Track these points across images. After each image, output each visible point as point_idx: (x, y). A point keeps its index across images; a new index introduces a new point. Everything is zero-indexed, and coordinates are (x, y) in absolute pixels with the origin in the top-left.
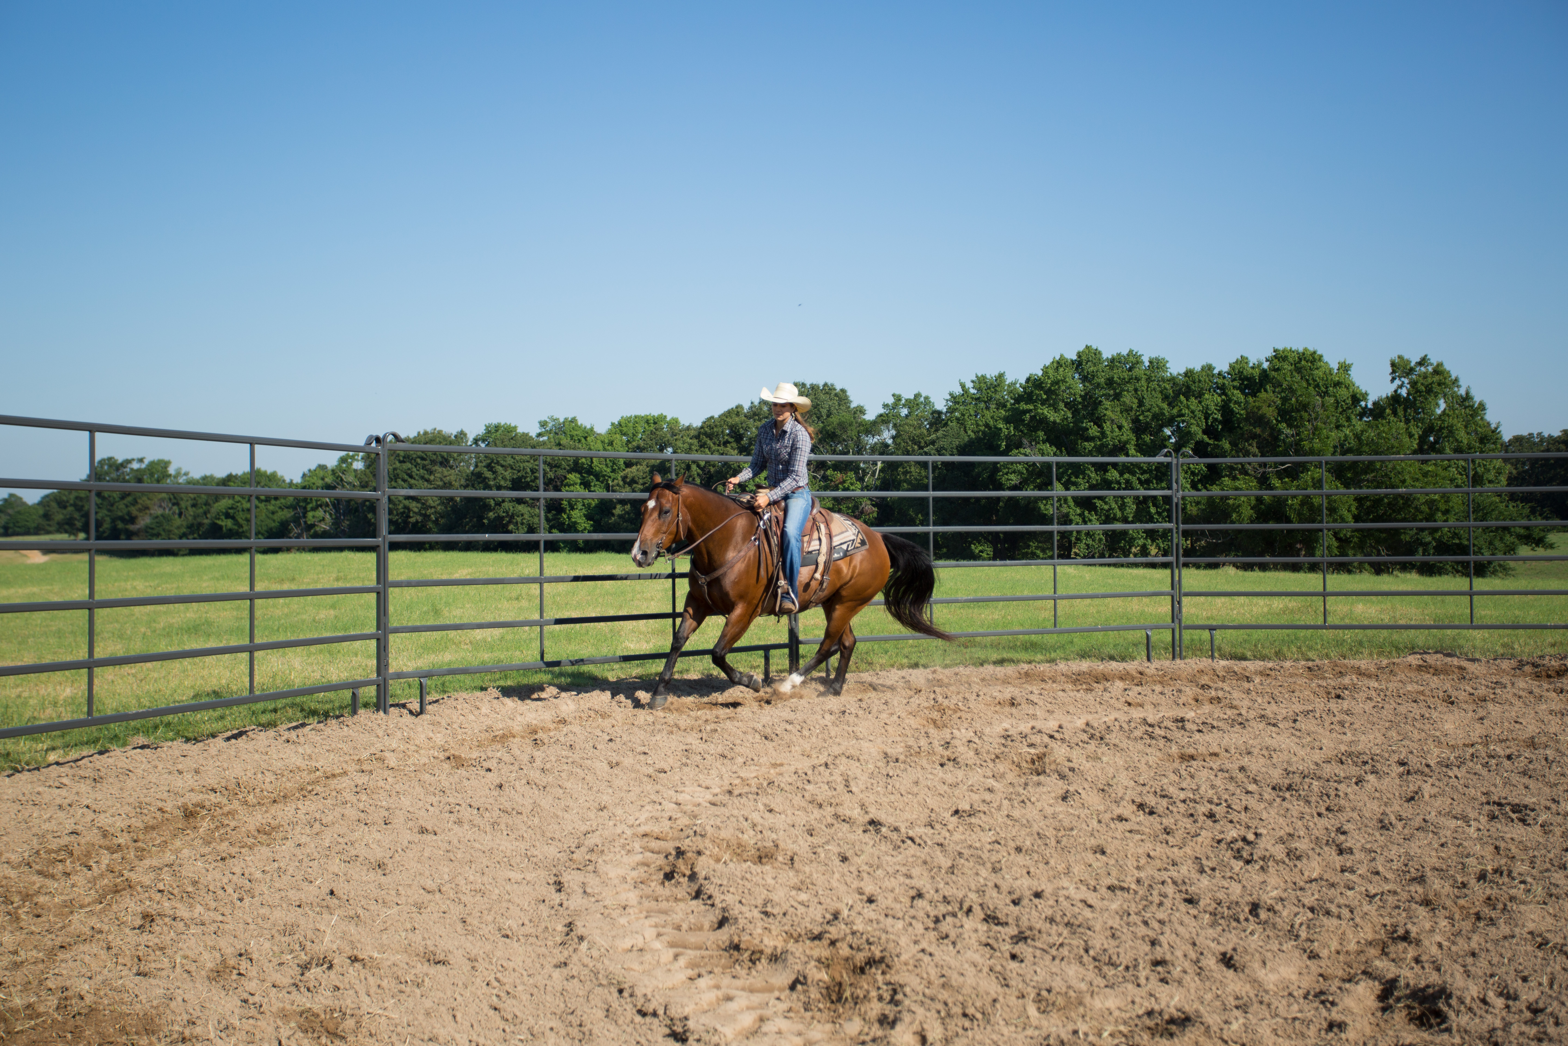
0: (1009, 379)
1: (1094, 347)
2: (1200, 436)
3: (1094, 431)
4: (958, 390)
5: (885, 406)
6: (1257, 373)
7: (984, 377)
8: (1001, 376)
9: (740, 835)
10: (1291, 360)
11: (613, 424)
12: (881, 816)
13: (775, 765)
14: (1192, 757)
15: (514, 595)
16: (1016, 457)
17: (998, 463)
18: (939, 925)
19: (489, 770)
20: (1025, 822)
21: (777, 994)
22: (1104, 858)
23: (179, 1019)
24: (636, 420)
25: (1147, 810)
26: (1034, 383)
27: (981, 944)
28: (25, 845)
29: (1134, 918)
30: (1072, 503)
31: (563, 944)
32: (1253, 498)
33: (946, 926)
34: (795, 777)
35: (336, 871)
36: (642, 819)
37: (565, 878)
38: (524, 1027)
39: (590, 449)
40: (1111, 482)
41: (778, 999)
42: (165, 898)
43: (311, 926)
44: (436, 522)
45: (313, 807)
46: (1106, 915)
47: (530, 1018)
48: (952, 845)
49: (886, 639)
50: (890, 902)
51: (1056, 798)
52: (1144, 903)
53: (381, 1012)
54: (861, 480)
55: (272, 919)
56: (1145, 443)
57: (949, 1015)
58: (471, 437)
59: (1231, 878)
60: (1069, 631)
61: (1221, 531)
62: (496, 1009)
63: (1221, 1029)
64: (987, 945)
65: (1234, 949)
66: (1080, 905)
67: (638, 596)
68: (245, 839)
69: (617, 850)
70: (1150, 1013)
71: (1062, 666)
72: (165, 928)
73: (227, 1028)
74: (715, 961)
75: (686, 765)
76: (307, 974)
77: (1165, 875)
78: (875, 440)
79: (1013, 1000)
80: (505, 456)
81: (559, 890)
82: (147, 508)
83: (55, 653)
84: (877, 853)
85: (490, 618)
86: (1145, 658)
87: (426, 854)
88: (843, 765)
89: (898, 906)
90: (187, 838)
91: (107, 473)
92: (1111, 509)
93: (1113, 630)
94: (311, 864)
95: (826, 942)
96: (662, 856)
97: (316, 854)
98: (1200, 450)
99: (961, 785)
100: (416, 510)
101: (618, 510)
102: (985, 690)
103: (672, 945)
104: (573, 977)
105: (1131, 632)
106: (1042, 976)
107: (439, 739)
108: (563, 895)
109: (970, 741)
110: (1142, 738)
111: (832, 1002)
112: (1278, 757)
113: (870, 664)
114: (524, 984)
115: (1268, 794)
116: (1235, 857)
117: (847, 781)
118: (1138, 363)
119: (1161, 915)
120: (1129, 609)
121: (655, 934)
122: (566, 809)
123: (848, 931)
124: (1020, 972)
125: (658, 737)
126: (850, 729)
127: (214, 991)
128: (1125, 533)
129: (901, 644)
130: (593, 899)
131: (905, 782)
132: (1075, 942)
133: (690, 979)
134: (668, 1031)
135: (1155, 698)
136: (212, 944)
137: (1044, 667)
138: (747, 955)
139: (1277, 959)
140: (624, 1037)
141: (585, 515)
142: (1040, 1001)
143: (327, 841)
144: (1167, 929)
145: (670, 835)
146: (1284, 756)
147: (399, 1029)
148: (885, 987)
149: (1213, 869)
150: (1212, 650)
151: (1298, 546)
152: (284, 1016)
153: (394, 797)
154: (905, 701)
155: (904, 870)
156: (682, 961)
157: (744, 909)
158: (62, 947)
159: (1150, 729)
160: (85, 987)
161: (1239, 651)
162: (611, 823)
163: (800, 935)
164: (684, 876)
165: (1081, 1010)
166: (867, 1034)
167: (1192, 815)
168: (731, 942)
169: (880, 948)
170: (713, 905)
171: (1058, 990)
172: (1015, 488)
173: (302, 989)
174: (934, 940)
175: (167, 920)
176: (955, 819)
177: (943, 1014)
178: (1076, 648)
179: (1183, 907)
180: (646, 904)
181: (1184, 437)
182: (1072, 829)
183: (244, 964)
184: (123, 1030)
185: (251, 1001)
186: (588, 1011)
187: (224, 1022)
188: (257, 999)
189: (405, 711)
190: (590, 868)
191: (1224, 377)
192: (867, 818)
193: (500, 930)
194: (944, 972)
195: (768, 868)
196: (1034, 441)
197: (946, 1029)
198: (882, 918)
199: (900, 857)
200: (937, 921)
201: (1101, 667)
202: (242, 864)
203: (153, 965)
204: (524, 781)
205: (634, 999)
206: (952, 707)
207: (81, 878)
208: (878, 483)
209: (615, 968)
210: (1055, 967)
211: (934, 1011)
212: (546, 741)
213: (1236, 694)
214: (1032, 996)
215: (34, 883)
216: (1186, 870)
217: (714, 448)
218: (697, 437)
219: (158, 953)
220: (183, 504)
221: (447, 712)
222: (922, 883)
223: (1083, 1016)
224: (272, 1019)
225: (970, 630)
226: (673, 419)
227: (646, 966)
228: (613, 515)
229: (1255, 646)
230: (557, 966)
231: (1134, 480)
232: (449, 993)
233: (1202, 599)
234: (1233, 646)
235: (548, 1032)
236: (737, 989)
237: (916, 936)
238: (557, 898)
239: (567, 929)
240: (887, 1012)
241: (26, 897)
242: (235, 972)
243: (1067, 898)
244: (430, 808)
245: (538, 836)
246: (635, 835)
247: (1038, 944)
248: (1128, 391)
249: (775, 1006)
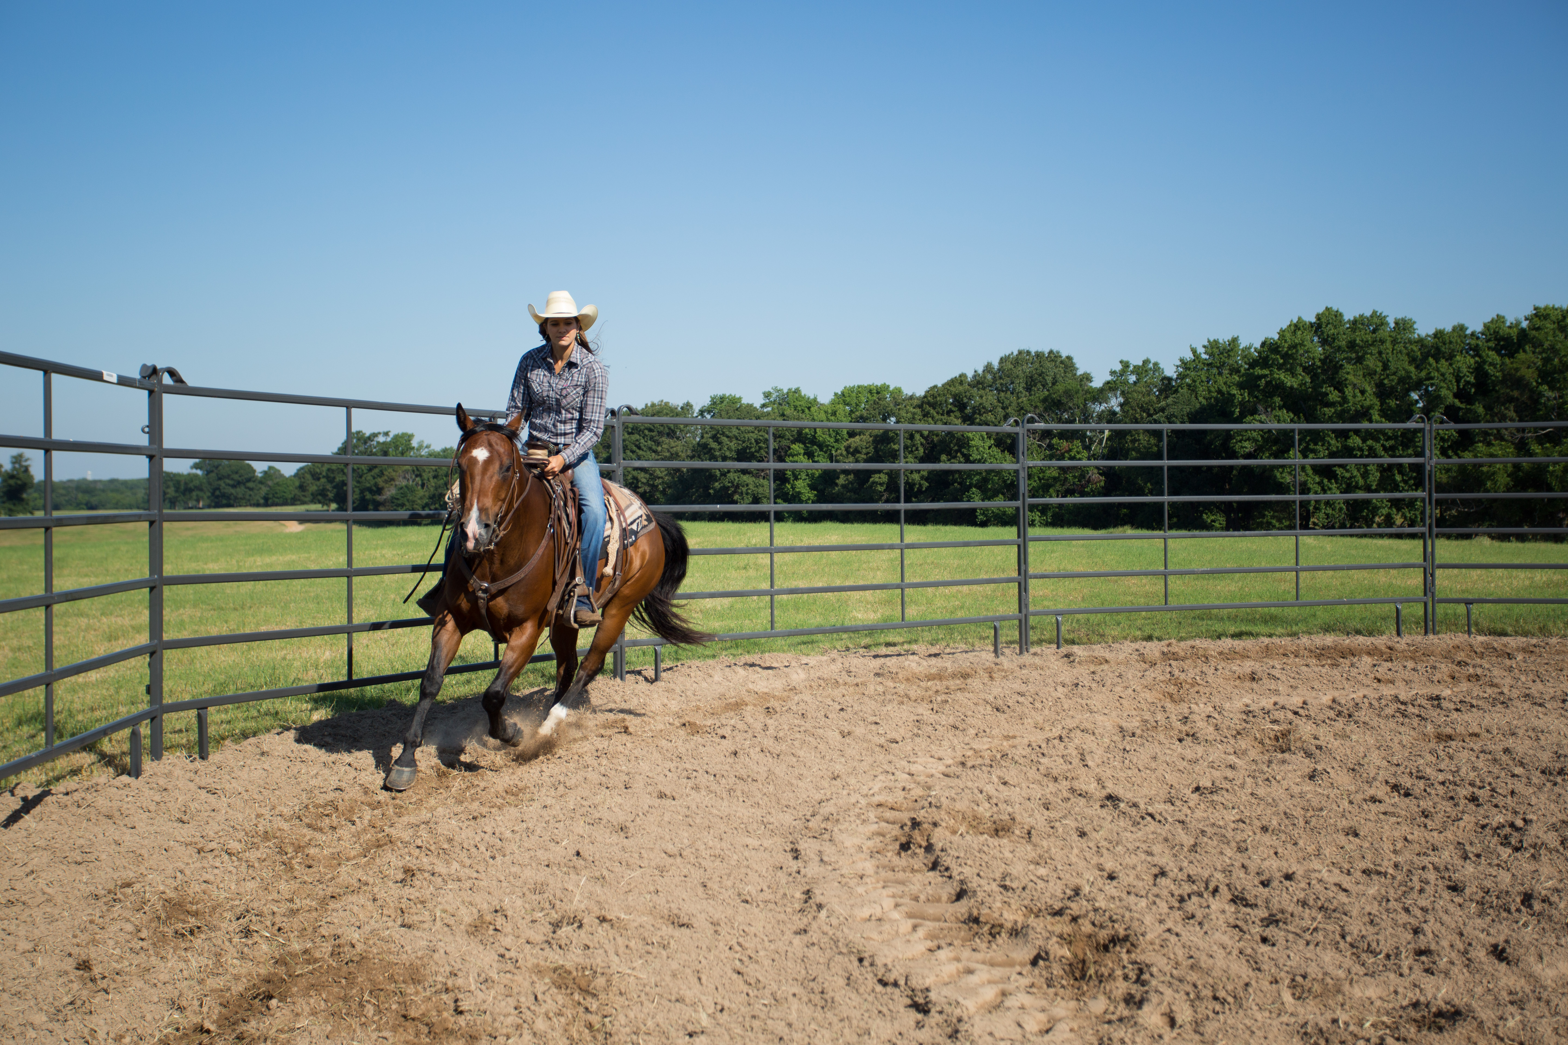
0: (1243, 343)
1: (1335, 309)
2: (1451, 400)
3: (1334, 396)
4: (1189, 356)
5: (1113, 373)
6: (1514, 333)
7: (1216, 342)
8: (1235, 340)
9: (976, 808)
10: (1553, 318)
11: (836, 394)
12: (1119, 791)
13: (1007, 738)
14: (1450, 738)
15: (742, 564)
16: (1253, 425)
17: (1230, 430)
18: (1184, 904)
19: (724, 737)
20: (1270, 800)
21: (1018, 968)
22: (1357, 840)
23: (442, 970)
24: (859, 390)
25: (1402, 792)
26: (1270, 347)
27: (1228, 925)
28: (295, 800)
29: (1393, 904)
30: (1310, 472)
31: (801, 911)
32: (1509, 465)
33: (1192, 905)
34: (1029, 750)
35: (581, 833)
36: (876, 789)
37: (802, 846)
38: (767, 992)
39: (813, 420)
40: (1353, 449)
41: (1020, 974)
42: (423, 854)
43: (560, 885)
44: (663, 492)
45: (557, 770)
46: (1363, 900)
47: (773, 983)
48: (1194, 822)
49: (1118, 611)
50: (1131, 879)
51: (1303, 777)
52: (1404, 888)
53: (629, 971)
54: (1088, 448)
55: (523, 877)
56: (1390, 408)
57: (1198, 997)
58: (696, 409)
59: (1498, 865)
60: (1311, 604)
61: (1474, 500)
62: (739, 973)
63: (1496, 1026)
64: (1236, 926)
65: (1507, 941)
66: (1334, 889)
67: (864, 566)
68: (495, 800)
69: (852, 819)
70: (1416, 1005)
71: (1305, 640)
72: (425, 883)
73: (486, 981)
74: (954, 933)
75: (918, 735)
76: (559, 932)
77: (1425, 861)
78: (1102, 408)
79: (1265, 985)
80: (730, 427)
81: (796, 858)
82: (393, 479)
83: (314, 618)
84: (1115, 829)
85: (719, 587)
86: (1394, 632)
87: (666, 819)
88: (1078, 738)
89: (1141, 884)
90: (440, 797)
91: (356, 447)
92: (1352, 477)
93: (1359, 602)
94: (557, 825)
95: (1067, 918)
96: (897, 827)
97: (561, 816)
98: (1452, 414)
99: (1201, 761)
100: (644, 480)
101: (842, 480)
102: (1223, 664)
103: (910, 916)
104: (813, 944)
105: (1379, 605)
106: (1295, 961)
107: (674, 706)
108: (800, 863)
109: (1209, 717)
110: (1393, 716)
111: (1076, 979)
112: (1547, 739)
113: (1102, 636)
114: (765, 949)
115: (1537, 778)
116: (1501, 844)
117: (1082, 754)
118: (1382, 324)
119: (1423, 903)
120: (1376, 582)
121: (893, 904)
122: (800, 777)
123: (1090, 908)
124: (1272, 956)
125: (889, 707)
126: (1084, 702)
127: (473, 945)
128: (1367, 502)
129: (1134, 616)
130: (830, 868)
131: (1142, 757)
132: (1330, 927)
133: (930, 950)
134: (909, 1002)
135: (1407, 675)
136: (469, 899)
137: (1286, 641)
138: (986, 928)
139: (1555, 953)
140: (866, 1006)
141: (809, 485)
142: (1294, 987)
143: (571, 803)
144: (1430, 917)
145: (905, 805)
146: (1554, 738)
147: (647, 989)
148: (1130, 966)
149: (1478, 856)
150: (1469, 625)
151: (1561, 515)
152: (539, 971)
153: (633, 762)
154: (1140, 675)
155: (1144, 846)
156: (921, 933)
157: (983, 882)
158: (333, 897)
159: (1403, 707)
160: (355, 936)
161: (1499, 626)
162: (845, 792)
163: (1040, 910)
164: (920, 847)
165: (1340, 998)
166: (1113, 1013)
167: (1452, 798)
168: (970, 915)
169: (1124, 926)
170: (950, 877)
171: (1314, 976)
172: (1248, 456)
173: (554, 946)
174: (1179, 920)
175: (426, 875)
176: (1196, 796)
177: (1192, 996)
178: (1319, 621)
179: (1446, 895)
180: (883, 874)
181: (1432, 401)
182: (1321, 809)
183: (500, 921)
184: (391, 979)
185: (507, 956)
186: (830, 978)
187: (483, 975)
188: (513, 954)
189: (641, 678)
190: (826, 836)
191: (1478, 338)
192: (1104, 793)
193: (739, 895)
194: (1192, 953)
195: (1005, 841)
196: (1271, 407)
197: (1195, 1012)
198: (1124, 895)
199: (1140, 834)
200: (1182, 900)
201: (1347, 641)
202: (493, 824)
203: (415, 918)
204: (758, 749)
205: (874, 968)
206: (1189, 681)
207: (344, 833)
208: (1106, 451)
209: (854, 937)
210: (1310, 952)
211: (1182, 993)
212: (778, 709)
213: (1496, 672)
214: (1287, 982)
215: (305, 836)
216: (1447, 855)
217: (937, 417)
218: (920, 406)
219: (419, 906)
220: (425, 476)
221: (681, 679)
222: (1164, 860)
223: (1342, 1005)
224: (527, 974)
225: (1206, 602)
226: (896, 388)
227: (885, 936)
228: (837, 485)
229: (1517, 621)
230: (797, 933)
231: (1378, 447)
232: (694, 956)
233: (1456, 571)
234: (1492, 620)
235: (790, 998)
236: (977, 962)
237: (1160, 914)
238: (794, 865)
239: (805, 896)
240: (1133, 992)
241: (298, 849)
242: (491, 927)
243: (1320, 881)
244: (668, 773)
245: (774, 804)
246: (869, 805)
247: (1291, 928)
248: (1371, 354)
249: (1017, 981)
